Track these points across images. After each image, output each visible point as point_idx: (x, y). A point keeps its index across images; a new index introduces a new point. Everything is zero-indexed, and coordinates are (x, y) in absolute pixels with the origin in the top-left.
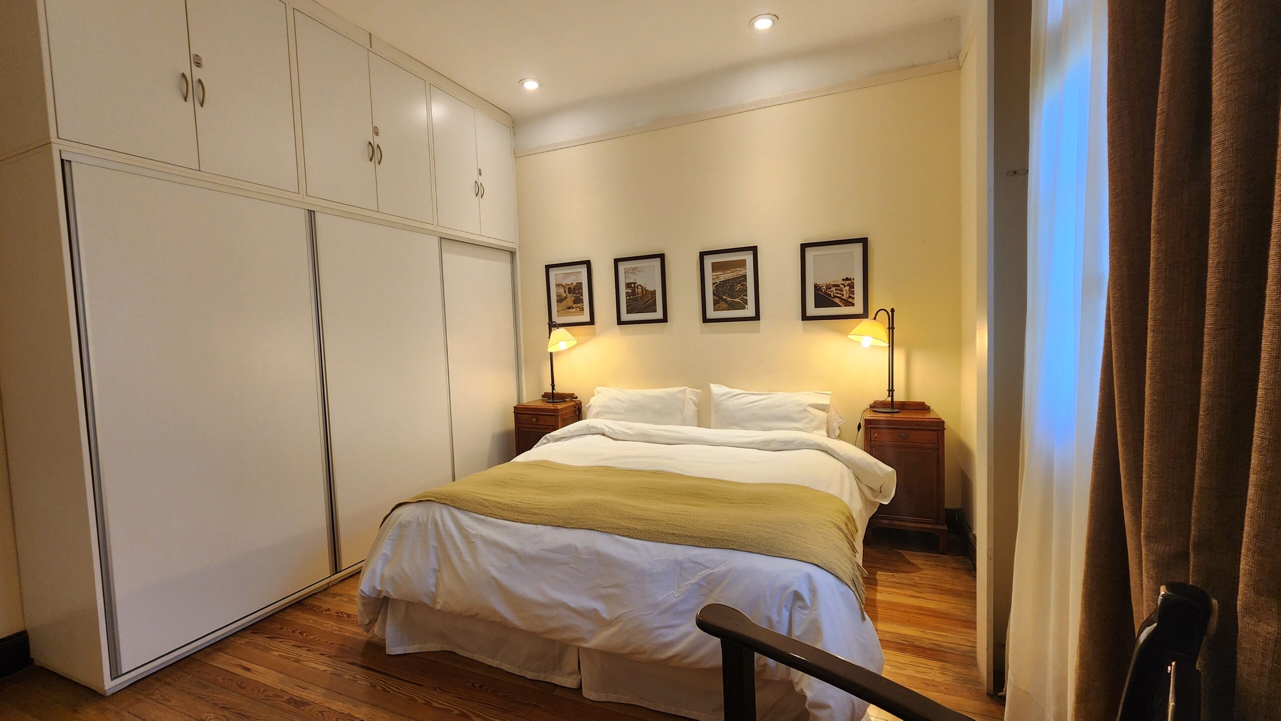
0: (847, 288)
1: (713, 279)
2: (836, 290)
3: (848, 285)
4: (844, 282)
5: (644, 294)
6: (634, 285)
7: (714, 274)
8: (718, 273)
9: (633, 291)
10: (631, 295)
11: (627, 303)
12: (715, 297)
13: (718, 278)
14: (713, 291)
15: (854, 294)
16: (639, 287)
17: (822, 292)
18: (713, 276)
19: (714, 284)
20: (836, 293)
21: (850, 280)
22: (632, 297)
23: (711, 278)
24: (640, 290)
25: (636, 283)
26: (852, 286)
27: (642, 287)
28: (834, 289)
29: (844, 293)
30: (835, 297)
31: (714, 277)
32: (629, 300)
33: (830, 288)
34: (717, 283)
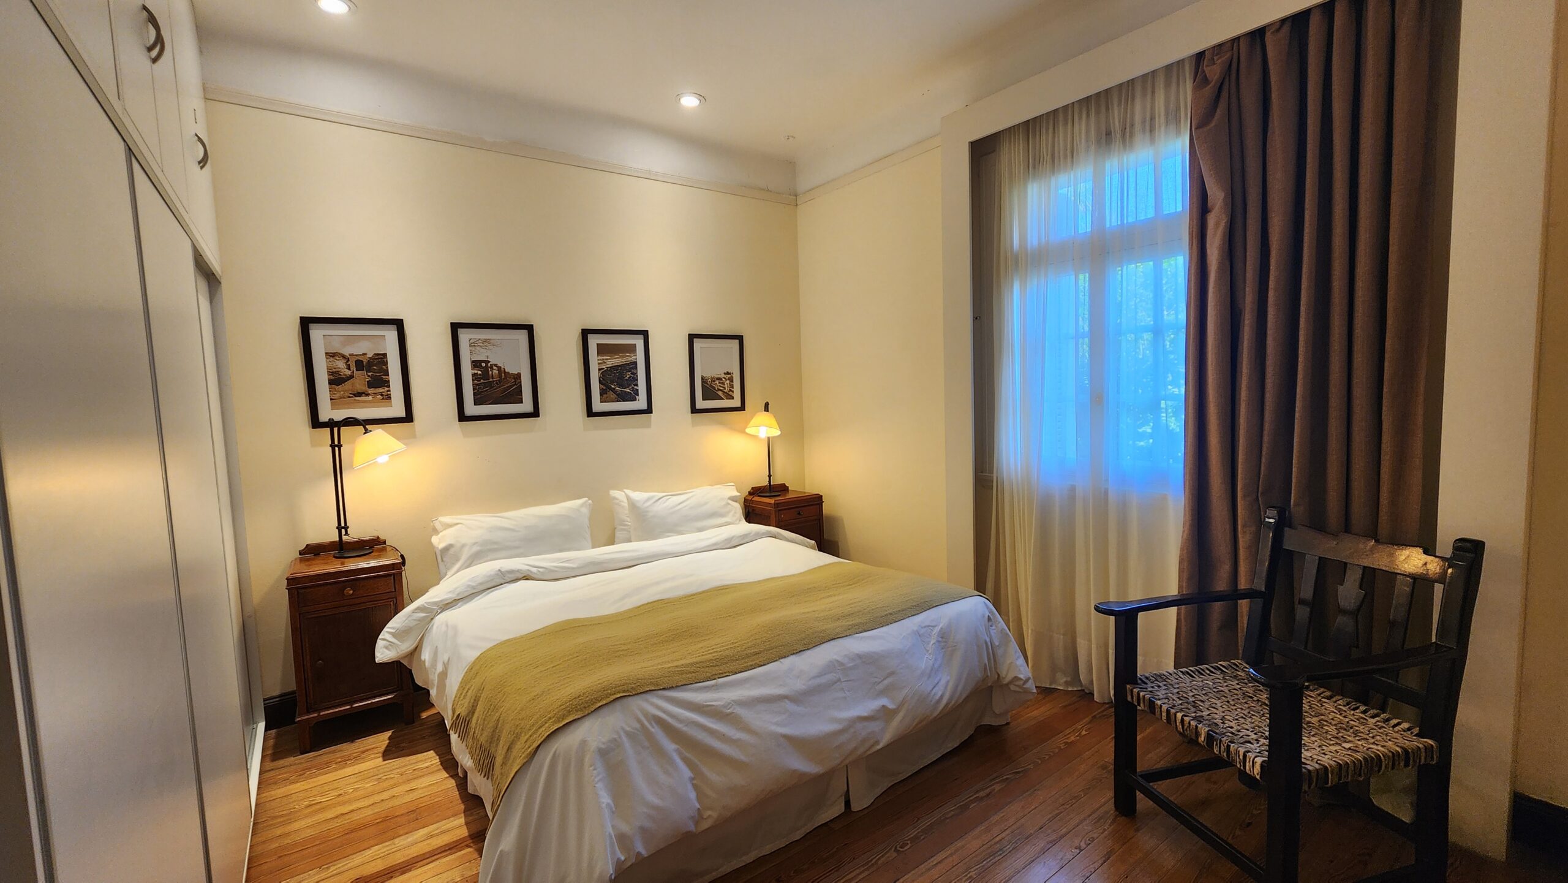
0: (728, 382)
1: (599, 364)
2: (719, 383)
3: (729, 379)
4: (725, 376)
5: (503, 377)
6: (487, 365)
7: (600, 358)
8: (605, 358)
9: (485, 371)
10: (482, 379)
11: (474, 389)
12: (602, 386)
13: (605, 363)
14: (599, 378)
15: (733, 388)
16: (494, 368)
17: (708, 384)
18: (598, 360)
19: (599, 370)
20: (720, 386)
21: (730, 374)
22: (482, 381)
23: (597, 362)
24: (496, 372)
25: (489, 362)
26: (731, 380)
27: (499, 368)
28: (717, 382)
29: (726, 386)
30: (719, 390)
31: (599, 362)
32: (477, 385)
33: (714, 381)
34: (604, 369)
